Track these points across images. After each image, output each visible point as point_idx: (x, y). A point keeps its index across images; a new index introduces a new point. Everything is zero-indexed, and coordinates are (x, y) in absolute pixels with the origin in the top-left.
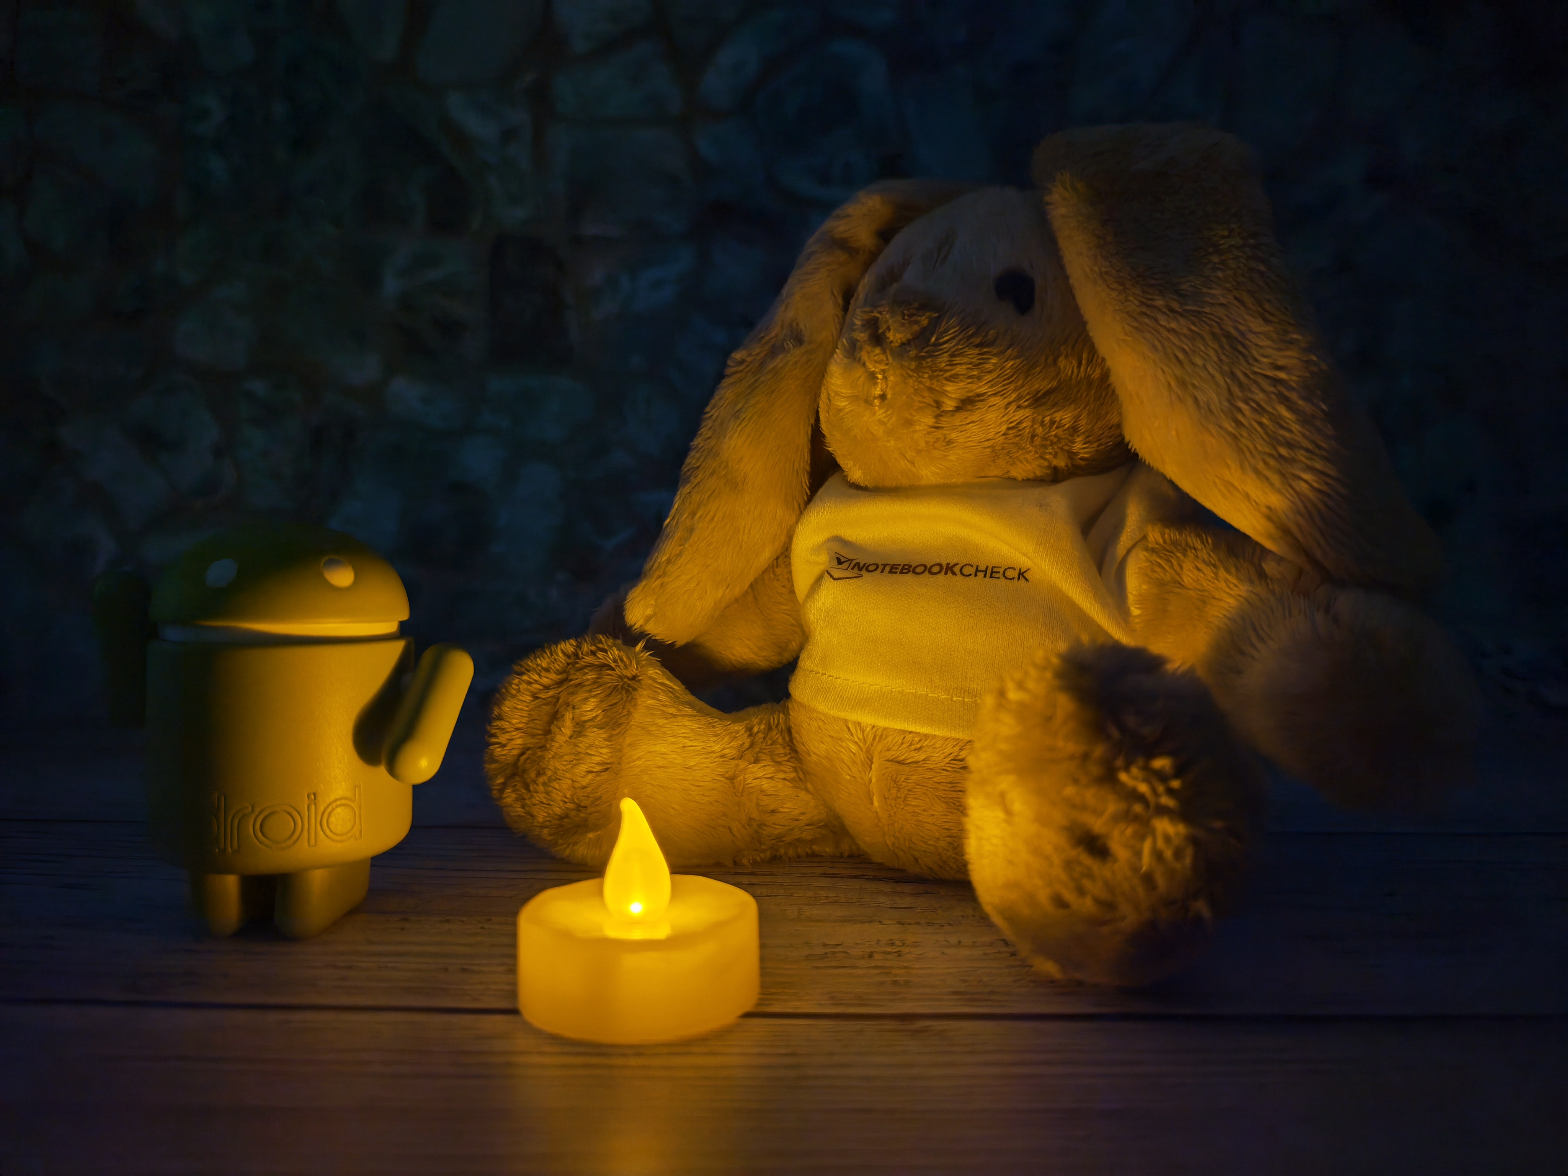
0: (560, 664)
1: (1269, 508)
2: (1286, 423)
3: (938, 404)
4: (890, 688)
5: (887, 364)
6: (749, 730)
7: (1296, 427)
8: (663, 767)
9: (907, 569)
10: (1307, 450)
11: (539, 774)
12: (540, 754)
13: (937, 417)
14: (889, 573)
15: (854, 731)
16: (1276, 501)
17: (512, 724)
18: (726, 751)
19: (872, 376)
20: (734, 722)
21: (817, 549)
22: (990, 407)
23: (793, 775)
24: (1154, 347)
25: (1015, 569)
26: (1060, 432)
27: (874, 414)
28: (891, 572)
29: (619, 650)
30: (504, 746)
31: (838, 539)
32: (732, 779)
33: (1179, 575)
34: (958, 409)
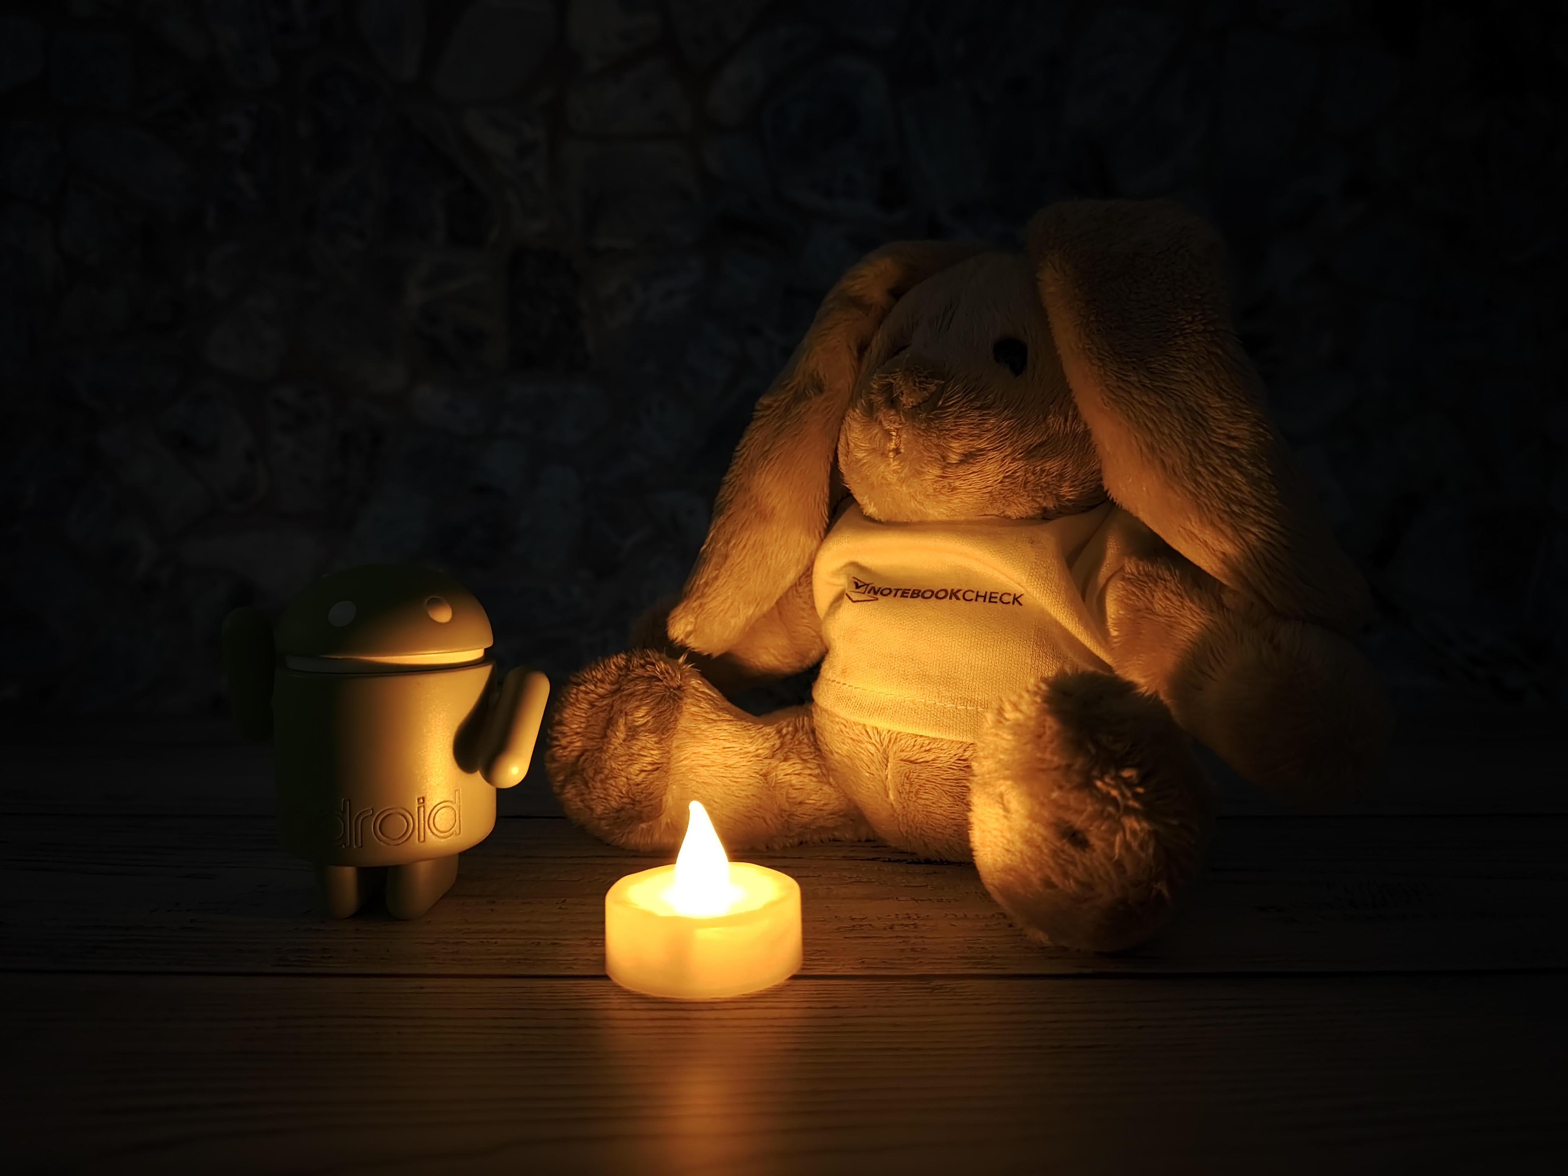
0: (613, 675)
1: (1223, 553)
2: (1237, 484)
3: (944, 458)
4: (903, 697)
5: (900, 424)
6: (779, 731)
7: (1245, 488)
8: (707, 766)
9: (917, 594)
10: (1255, 507)
11: (596, 773)
12: (597, 755)
13: (944, 468)
14: (901, 597)
15: (872, 735)
16: (1228, 548)
17: (572, 729)
18: (760, 751)
19: (888, 433)
20: (766, 724)
21: (836, 573)
22: (989, 459)
23: (817, 771)
24: (1129, 417)
25: (1010, 594)
26: (1049, 479)
27: (889, 465)
28: (902, 596)
29: (665, 663)
30: (565, 748)
31: (855, 565)
32: (765, 776)
33: (1151, 603)
34: (961, 462)
